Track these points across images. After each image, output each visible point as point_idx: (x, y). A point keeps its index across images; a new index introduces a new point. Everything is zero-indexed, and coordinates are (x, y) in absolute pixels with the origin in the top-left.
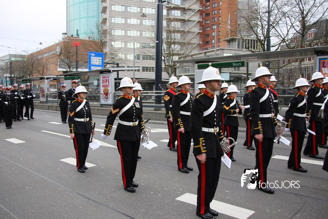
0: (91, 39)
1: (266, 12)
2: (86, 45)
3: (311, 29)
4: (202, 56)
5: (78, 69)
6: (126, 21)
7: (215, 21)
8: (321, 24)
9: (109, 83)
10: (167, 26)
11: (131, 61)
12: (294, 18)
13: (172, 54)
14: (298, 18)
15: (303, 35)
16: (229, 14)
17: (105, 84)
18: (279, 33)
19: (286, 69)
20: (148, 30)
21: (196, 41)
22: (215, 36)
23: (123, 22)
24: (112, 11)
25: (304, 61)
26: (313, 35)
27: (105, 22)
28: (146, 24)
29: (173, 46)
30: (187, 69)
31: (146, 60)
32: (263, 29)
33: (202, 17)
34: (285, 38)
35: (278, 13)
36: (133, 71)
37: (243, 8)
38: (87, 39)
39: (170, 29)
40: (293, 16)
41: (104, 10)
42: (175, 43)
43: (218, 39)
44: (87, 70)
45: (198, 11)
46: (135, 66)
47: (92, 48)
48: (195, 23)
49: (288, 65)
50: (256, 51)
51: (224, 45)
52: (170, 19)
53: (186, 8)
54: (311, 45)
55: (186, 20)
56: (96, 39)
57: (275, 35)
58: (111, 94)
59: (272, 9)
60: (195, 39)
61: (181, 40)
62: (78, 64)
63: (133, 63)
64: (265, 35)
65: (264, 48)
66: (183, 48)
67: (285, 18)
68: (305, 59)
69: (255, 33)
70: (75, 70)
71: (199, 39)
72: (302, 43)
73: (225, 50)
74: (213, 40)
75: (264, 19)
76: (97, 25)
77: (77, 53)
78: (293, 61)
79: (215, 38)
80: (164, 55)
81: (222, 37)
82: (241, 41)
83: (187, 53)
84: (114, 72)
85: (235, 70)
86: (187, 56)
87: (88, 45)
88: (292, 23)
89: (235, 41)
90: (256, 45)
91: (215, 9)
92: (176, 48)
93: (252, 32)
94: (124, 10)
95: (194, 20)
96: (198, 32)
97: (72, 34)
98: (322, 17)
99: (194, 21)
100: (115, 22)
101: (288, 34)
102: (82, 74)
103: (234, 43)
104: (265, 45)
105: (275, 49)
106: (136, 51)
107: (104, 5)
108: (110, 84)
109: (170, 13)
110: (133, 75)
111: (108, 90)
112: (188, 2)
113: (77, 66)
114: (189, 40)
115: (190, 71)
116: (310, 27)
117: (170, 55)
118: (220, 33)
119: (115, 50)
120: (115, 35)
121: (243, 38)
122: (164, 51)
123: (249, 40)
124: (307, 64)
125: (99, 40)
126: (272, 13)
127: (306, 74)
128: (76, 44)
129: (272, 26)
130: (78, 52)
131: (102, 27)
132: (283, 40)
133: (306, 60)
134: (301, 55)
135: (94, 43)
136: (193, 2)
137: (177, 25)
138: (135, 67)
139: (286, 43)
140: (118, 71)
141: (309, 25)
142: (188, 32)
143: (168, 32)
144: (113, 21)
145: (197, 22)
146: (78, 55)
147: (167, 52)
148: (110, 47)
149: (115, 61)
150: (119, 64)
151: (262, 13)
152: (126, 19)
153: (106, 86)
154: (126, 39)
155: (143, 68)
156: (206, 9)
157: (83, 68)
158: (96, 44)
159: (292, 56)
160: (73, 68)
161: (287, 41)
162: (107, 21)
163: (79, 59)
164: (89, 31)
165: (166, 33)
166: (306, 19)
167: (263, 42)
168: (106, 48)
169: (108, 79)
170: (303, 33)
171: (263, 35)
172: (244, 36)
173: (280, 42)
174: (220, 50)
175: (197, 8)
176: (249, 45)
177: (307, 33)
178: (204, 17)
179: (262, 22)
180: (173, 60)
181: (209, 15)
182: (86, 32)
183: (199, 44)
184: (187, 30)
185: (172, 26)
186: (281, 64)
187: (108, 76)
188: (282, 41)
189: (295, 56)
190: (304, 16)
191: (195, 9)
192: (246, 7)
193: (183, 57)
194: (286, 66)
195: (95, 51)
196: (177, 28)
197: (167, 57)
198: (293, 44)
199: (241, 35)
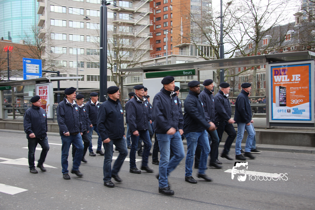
0: (26, 43)
1: (218, 18)
2: (20, 50)
3: (265, 35)
4: (153, 64)
5: (10, 78)
6: (67, 24)
7: (166, 26)
8: (275, 30)
9: (46, 94)
10: (114, 30)
11: (74, 69)
12: (248, 24)
13: (120, 61)
14: (252, 24)
15: (257, 42)
16: (181, 19)
17: (42, 96)
18: (233, 40)
19: (242, 77)
20: (93, 35)
21: (147, 47)
22: (167, 42)
23: (65, 25)
24: (51, 12)
25: (260, 68)
26: (268, 42)
27: (43, 24)
28: (91, 28)
29: (120, 52)
30: (137, 77)
31: (91, 68)
32: (216, 34)
33: (152, 22)
34: (239, 44)
35: (231, 18)
36: (76, 80)
37: (195, 13)
38: (21, 43)
39: (117, 34)
40: (247, 22)
41: (42, 11)
42: (122, 49)
43: (170, 45)
44: (21, 79)
45: (148, 14)
46: (79, 74)
47: (27, 54)
48: (145, 28)
49: (244, 73)
50: (210, 58)
51: (176, 51)
52: (117, 23)
53: (135, 12)
54: (265, 52)
55: (135, 24)
56: (32, 43)
57: (229, 41)
58: (49, 106)
59: (226, 14)
60: (145, 46)
61: (129, 47)
62: (10, 72)
63: (76, 71)
64: (219, 42)
65: (218, 55)
66: (132, 55)
67: (239, 24)
68: (261, 66)
69: (208, 39)
70: (6, 79)
71: (149, 45)
72: (256, 50)
73: (177, 57)
74: (165, 46)
75: (217, 24)
76: (33, 27)
77: (8, 59)
78: (249, 68)
79: (167, 44)
80: (111, 63)
81: (174, 43)
82: (194, 47)
83: (137, 60)
84: (53, 82)
85: (188, 78)
86: (136, 64)
87: (23, 51)
88: (246, 30)
89: (187, 48)
90: (210, 52)
91: (166, 13)
92: (124, 55)
93: (205, 38)
94: (64, 11)
95: (144, 24)
96: (148, 38)
97: (3, 36)
98: (275, 23)
99: (144, 26)
100: (55, 25)
101: (242, 40)
102: (15, 84)
103: (186, 49)
104: (219, 52)
105: (229, 57)
106: (79, 58)
107: (42, 4)
108: (48, 95)
109: (117, 17)
110: (76, 85)
111: (46, 102)
112: (137, 5)
113: (9, 74)
114: (138, 46)
115: (140, 80)
116: (264, 33)
117: (118, 62)
118: (172, 39)
119: (55, 57)
120: (54, 40)
121: (195, 45)
122: (111, 58)
123: (202, 47)
124: (262, 72)
125: (36, 45)
126: (225, 18)
127: (262, 82)
128: (7, 49)
129: (225, 32)
130: (10, 58)
131: (39, 31)
132: (238, 47)
133: (262, 68)
134: (256, 63)
135: (30, 48)
136: (142, 5)
137: (126, 30)
138: (79, 76)
139: (240, 50)
140: (58, 81)
141: (262, 32)
142: (138, 37)
143: (116, 37)
144: (52, 24)
145: (148, 27)
146: (10, 61)
147: (115, 60)
148: (50, 53)
149: (55, 69)
150: (59, 73)
151: (215, 18)
152: (68, 21)
153: (43, 98)
154: (68, 45)
155: (88, 76)
156: (157, 12)
157: (16, 77)
158: (32, 49)
159: (248, 63)
160: (5, 77)
161: (241, 48)
162: (46, 23)
163: (11, 66)
164: (24, 34)
165: (113, 38)
166: (259, 25)
167: (217, 49)
168: (44, 54)
169: (45, 90)
170: (257, 40)
171: (217, 41)
172: (197, 42)
173: (234, 49)
174: (172, 57)
175: (147, 11)
176: (203, 52)
177: (261, 39)
178: (154, 21)
179: (215, 27)
180: (122, 67)
181: (160, 20)
182: (20, 35)
183: (149, 51)
184: (136, 35)
185: (120, 31)
186: (237, 72)
187: (45, 86)
188: (236, 47)
189: (251, 64)
190: (258, 21)
191: (144, 12)
192: (198, 11)
193: (132, 64)
194: (242, 74)
195: (31, 58)
196: (125, 33)
197: (114, 64)
198: (248, 51)
199: (194, 41)
